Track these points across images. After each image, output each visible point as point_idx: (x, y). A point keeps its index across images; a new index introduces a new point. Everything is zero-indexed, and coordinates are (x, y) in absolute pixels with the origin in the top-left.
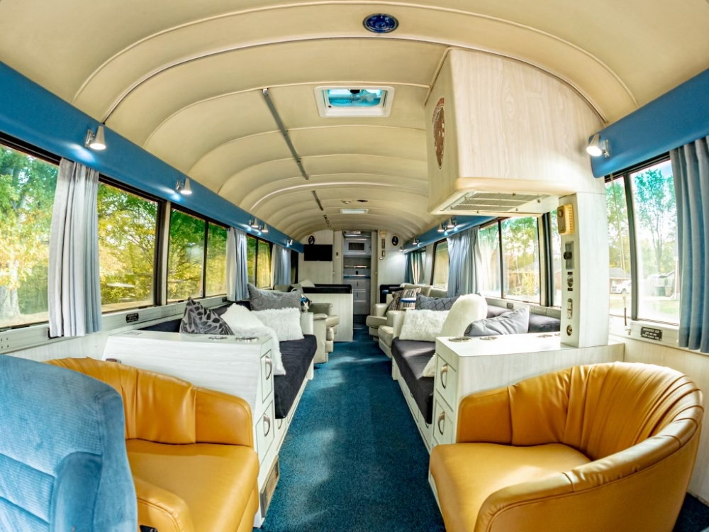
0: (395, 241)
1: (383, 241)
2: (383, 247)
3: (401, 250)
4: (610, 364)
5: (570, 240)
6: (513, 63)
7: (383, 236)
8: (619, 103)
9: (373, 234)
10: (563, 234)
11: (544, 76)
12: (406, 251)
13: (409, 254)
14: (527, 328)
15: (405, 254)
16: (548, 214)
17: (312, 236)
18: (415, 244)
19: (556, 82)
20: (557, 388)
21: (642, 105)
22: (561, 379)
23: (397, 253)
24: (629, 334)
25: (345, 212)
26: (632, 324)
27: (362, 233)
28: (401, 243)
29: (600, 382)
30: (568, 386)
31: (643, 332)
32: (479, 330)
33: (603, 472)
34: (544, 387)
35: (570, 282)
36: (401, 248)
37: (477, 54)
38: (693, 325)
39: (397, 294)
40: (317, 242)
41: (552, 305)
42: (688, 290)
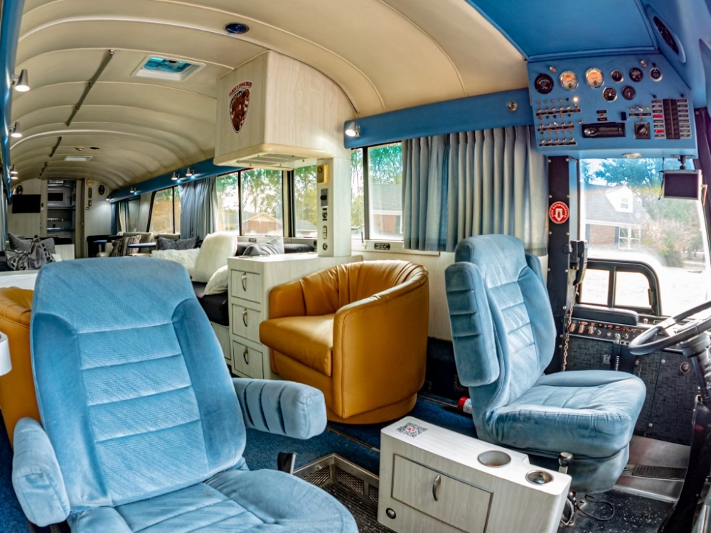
0: (101, 190)
1: (90, 190)
2: (90, 196)
3: (108, 200)
4: (361, 263)
5: (325, 187)
6: (306, 67)
7: (90, 185)
8: (371, 103)
9: (78, 183)
10: (321, 184)
11: (324, 78)
12: (113, 200)
13: (116, 204)
14: (283, 251)
15: (112, 203)
16: (293, 171)
17: (20, 186)
18: (132, 192)
19: (330, 83)
20: (330, 278)
21: (389, 110)
22: (331, 273)
23: (104, 202)
24: (366, 248)
25: (69, 159)
26: (367, 242)
27: (64, 182)
28: (107, 192)
29: (357, 272)
30: (337, 275)
31: (376, 246)
32: (257, 251)
33: (388, 295)
34: (322, 278)
35: (325, 215)
36: (108, 197)
37: (286, 57)
38: (413, 236)
39: (118, 242)
40: (25, 193)
41: (294, 236)
42: (409, 218)
